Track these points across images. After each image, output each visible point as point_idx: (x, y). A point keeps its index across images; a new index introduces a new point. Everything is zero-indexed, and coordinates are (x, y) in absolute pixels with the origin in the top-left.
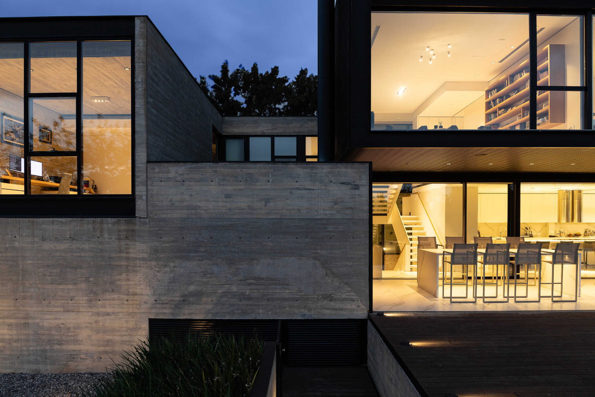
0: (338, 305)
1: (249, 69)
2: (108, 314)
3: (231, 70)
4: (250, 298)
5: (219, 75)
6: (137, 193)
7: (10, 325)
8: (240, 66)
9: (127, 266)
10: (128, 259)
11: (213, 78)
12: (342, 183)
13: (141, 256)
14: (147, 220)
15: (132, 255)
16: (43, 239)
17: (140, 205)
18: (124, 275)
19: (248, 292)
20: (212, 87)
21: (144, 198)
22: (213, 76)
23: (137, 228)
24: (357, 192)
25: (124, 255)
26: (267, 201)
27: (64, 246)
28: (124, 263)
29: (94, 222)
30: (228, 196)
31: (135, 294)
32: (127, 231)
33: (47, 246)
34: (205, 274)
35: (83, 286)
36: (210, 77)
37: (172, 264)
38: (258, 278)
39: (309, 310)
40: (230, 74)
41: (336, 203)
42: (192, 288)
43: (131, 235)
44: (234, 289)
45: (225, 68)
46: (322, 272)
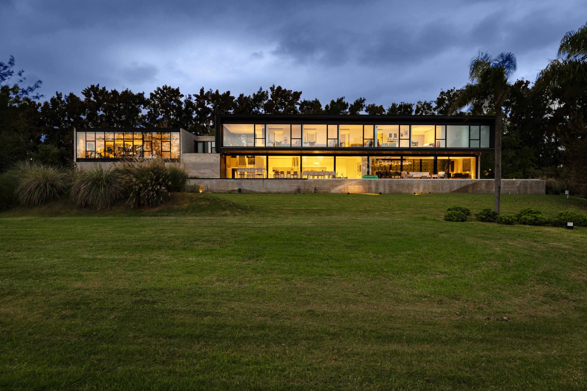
1: (214, 92)
3: (205, 92)
5: (199, 94)
6: (180, 158)
8: (210, 89)
11: (196, 96)
19: (199, 175)
20: (195, 100)
21: (182, 159)
24: (218, 158)
26: (203, 160)
30: (196, 159)
34: (192, 172)
36: (194, 95)
38: (201, 173)
40: (205, 93)
41: (214, 160)
44: (197, 175)
45: (202, 91)
46: (212, 172)
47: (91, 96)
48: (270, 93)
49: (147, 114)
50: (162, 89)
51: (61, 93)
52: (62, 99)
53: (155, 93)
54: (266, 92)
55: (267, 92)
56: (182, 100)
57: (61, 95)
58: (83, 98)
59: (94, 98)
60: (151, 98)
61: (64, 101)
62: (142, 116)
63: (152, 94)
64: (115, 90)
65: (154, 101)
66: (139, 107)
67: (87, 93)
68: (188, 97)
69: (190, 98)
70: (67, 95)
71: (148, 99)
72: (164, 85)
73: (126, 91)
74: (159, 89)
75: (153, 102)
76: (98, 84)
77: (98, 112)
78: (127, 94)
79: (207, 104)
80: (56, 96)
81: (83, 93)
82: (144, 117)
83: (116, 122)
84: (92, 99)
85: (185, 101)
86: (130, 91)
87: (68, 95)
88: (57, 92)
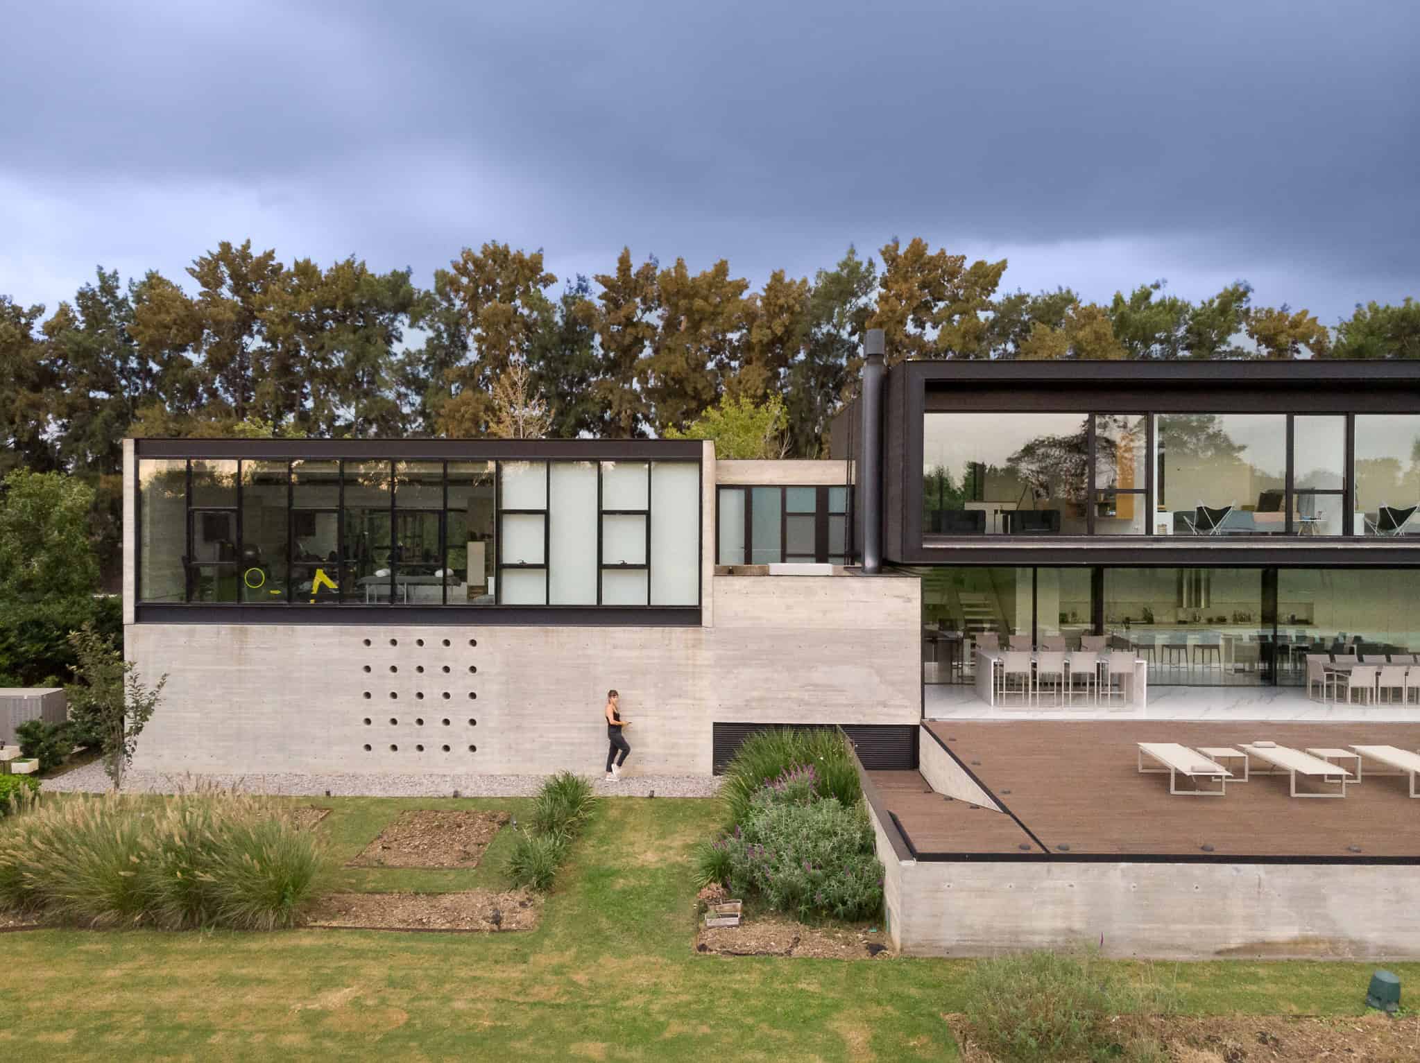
0: (892, 711)
1: (668, 267)
2: (675, 718)
3: (637, 266)
4: (808, 704)
5: (613, 274)
6: (704, 604)
7: (580, 729)
9: (693, 673)
10: (694, 665)
11: (604, 281)
12: (898, 597)
13: (706, 663)
14: (712, 630)
15: (698, 663)
16: (615, 647)
17: (706, 616)
18: (691, 681)
19: (806, 697)
20: (600, 297)
21: (711, 609)
22: (603, 276)
23: (703, 636)
24: (909, 605)
25: (690, 662)
26: (825, 612)
27: (635, 653)
28: (690, 670)
29: (663, 631)
30: (789, 607)
31: (701, 699)
32: (695, 639)
33: (618, 653)
34: (767, 680)
35: (652, 690)
36: (596, 278)
37: (735, 671)
38: (816, 685)
39: (864, 716)
40: (634, 271)
41: (889, 615)
42: (755, 694)
43: (697, 644)
44: (794, 695)
45: (625, 262)
46: (876, 679)
47: (220, 282)
48: (881, 269)
49: (423, 346)
50: (481, 256)
51: (116, 273)
52: (120, 294)
53: (452, 272)
54: (865, 265)
55: (871, 264)
56: (553, 294)
57: (117, 279)
58: (193, 290)
59: (235, 291)
60: (440, 291)
61: (125, 299)
62: (407, 353)
63: (441, 276)
64: (307, 262)
65: (449, 300)
66: (393, 320)
67: (207, 273)
68: (574, 284)
69: (583, 288)
70: (136, 281)
71: (427, 293)
72: (489, 242)
73: (349, 264)
74: (468, 255)
75: (445, 304)
76: (248, 241)
77: (246, 338)
78: (351, 275)
79: (644, 312)
80: (96, 284)
81: (192, 272)
82: (411, 358)
83: (312, 374)
84: (225, 292)
85: (565, 300)
86: (363, 264)
87: (140, 277)
88: (101, 268)
